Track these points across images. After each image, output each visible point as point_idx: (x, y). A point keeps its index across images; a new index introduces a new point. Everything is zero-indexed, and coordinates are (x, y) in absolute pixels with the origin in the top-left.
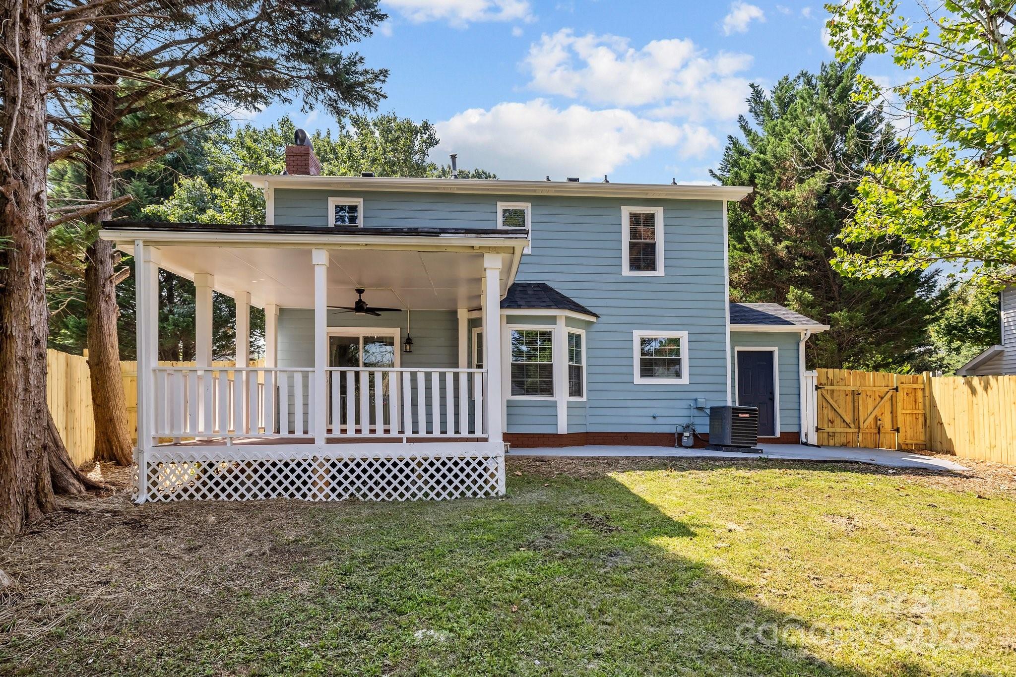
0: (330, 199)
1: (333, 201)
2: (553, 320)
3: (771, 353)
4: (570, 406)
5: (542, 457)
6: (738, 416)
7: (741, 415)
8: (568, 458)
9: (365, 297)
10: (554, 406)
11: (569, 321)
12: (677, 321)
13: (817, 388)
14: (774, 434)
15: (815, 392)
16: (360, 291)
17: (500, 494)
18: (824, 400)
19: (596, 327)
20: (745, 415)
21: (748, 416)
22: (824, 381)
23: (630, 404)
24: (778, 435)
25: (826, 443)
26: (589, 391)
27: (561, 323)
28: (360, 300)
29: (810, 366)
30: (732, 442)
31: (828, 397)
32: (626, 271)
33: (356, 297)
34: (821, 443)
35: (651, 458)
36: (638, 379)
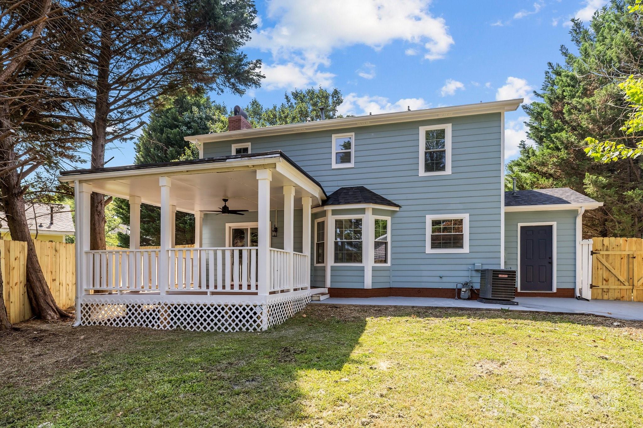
0: (233, 145)
1: (235, 147)
2: (363, 211)
3: (551, 227)
4: (374, 269)
5: (336, 304)
6: (498, 276)
7: (500, 276)
8: (353, 306)
9: (228, 204)
10: (362, 269)
11: (375, 211)
12: (461, 206)
13: (592, 253)
14: (551, 290)
15: (591, 257)
16: (225, 200)
17: (263, 330)
18: (599, 263)
19: (398, 215)
20: (504, 276)
21: (506, 276)
22: (599, 247)
23: (422, 267)
24: (555, 290)
25: (600, 297)
26: (392, 259)
27: (369, 213)
28: (225, 206)
29: (586, 236)
30: (492, 297)
31: (604, 261)
32: (422, 173)
33: (223, 204)
34: (595, 297)
35: (413, 307)
36: (429, 250)
